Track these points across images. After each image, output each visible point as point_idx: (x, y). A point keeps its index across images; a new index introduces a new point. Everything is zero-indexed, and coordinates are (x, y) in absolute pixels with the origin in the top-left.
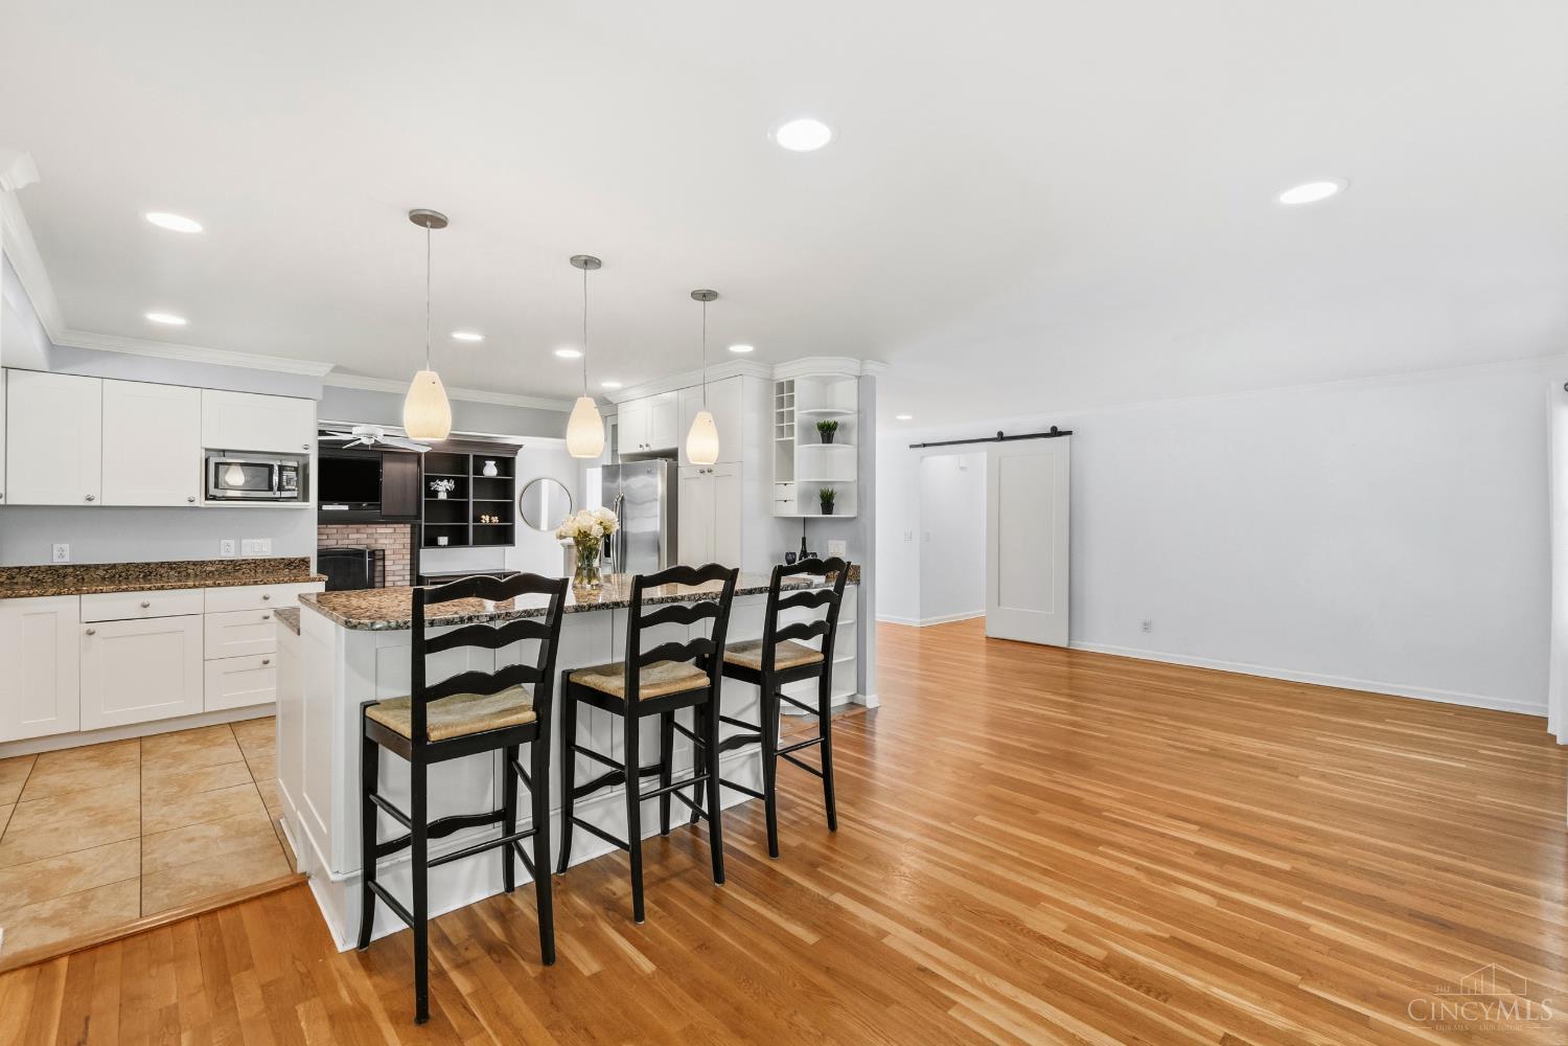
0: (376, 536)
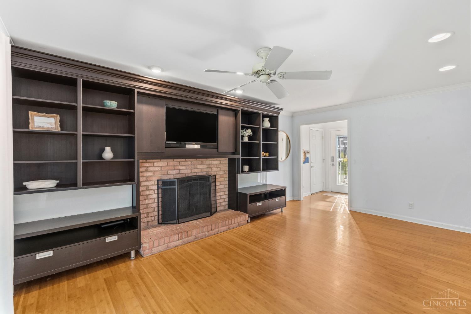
0: (211, 166)
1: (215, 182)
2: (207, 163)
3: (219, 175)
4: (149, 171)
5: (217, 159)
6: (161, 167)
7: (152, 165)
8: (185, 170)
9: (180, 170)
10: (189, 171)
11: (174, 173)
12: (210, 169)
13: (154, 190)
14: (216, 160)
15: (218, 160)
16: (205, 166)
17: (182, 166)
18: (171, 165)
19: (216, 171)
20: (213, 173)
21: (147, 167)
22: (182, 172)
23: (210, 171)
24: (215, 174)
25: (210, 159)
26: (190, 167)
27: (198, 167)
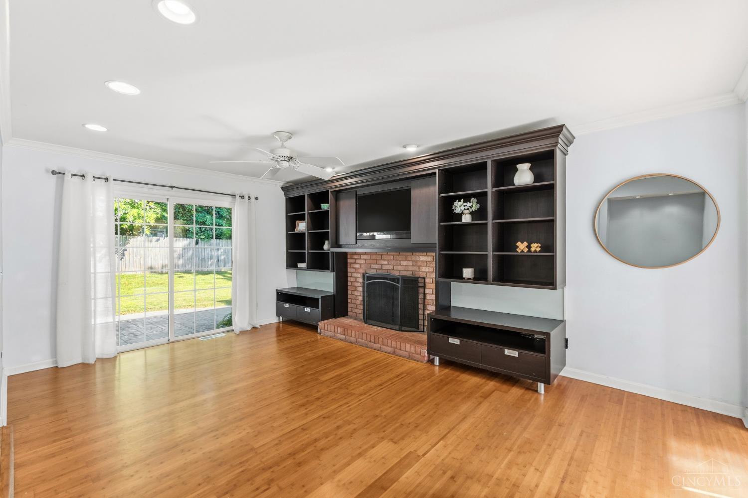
1: (424, 287)
2: (412, 259)
3: (430, 278)
4: (357, 263)
5: (428, 254)
6: (366, 260)
7: (359, 257)
8: (387, 266)
9: (382, 265)
10: (391, 267)
11: (377, 268)
12: (418, 268)
13: (360, 283)
14: (426, 256)
15: (429, 256)
16: (411, 263)
17: (384, 260)
18: (374, 258)
19: (427, 272)
20: (422, 275)
21: (356, 259)
22: (385, 267)
23: (418, 270)
24: (425, 276)
25: (417, 254)
26: (393, 262)
27: (402, 263)
